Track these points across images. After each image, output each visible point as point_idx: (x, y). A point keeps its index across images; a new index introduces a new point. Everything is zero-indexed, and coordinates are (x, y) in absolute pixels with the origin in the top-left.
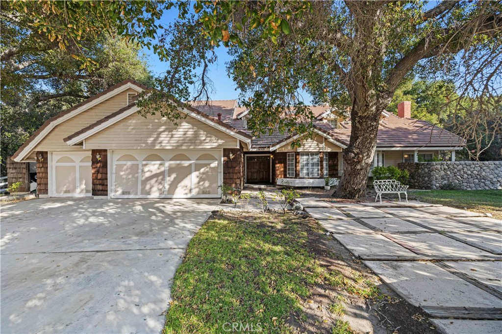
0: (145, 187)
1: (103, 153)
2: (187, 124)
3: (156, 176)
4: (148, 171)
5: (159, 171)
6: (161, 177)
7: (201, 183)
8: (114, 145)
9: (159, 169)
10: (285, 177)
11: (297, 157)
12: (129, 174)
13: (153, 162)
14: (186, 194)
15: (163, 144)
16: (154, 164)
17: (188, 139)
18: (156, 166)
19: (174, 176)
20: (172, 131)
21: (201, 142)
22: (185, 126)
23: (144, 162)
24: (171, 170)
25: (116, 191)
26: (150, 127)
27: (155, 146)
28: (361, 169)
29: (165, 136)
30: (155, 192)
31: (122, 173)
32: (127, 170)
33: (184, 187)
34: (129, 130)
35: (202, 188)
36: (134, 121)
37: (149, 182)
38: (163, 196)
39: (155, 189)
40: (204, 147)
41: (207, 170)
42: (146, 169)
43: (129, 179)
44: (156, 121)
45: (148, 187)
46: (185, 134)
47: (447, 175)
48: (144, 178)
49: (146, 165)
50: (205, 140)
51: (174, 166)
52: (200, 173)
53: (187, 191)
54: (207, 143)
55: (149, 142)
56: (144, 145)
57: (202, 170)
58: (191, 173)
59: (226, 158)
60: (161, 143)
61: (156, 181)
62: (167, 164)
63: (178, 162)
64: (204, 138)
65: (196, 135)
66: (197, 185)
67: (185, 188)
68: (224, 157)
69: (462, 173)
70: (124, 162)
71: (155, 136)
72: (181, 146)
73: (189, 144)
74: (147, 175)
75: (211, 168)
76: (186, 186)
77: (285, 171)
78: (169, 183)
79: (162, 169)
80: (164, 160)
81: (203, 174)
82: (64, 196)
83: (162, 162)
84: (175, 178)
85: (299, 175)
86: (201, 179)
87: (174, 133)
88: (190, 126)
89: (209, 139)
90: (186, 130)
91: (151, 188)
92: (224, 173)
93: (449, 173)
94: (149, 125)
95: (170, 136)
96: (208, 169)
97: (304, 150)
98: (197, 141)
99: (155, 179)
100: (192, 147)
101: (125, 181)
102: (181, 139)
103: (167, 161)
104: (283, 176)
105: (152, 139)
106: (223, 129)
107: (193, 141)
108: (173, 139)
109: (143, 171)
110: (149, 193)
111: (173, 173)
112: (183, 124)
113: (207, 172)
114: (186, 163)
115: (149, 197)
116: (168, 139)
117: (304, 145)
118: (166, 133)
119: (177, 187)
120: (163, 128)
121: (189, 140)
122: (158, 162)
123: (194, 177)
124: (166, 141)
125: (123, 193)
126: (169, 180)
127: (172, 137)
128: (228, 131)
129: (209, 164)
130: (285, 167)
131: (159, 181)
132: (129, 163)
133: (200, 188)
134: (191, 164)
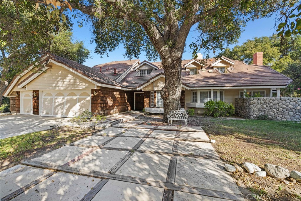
0: (55, 111)
1: (37, 92)
2: (70, 75)
3: (60, 104)
4: (57, 102)
5: (62, 102)
6: (62, 105)
7: (81, 109)
8: (39, 88)
9: (62, 101)
12: (48, 104)
13: (60, 97)
14: (74, 115)
15: (60, 87)
16: (60, 98)
17: (71, 84)
18: (61, 99)
19: (68, 105)
20: (63, 80)
21: (78, 86)
22: (70, 76)
23: (56, 97)
24: (67, 102)
25: (43, 113)
26: (54, 78)
27: (56, 88)
29: (60, 82)
30: (60, 113)
31: (46, 103)
32: (48, 101)
33: (73, 111)
34: (45, 80)
35: (81, 112)
36: (47, 75)
37: (57, 108)
38: (63, 116)
39: (60, 112)
40: (78, 88)
41: (84, 102)
42: (56, 101)
43: (49, 106)
44: (57, 74)
45: (57, 111)
46: (70, 81)
47: (263, 108)
48: (55, 106)
49: (56, 98)
50: (79, 84)
51: (69, 99)
52: (81, 104)
53: (74, 114)
54: (80, 86)
55: (53, 86)
56: (51, 88)
57: (82, 102)
58: (76, 104)
59: (93, 95)
60: (58, 86)
61: (61, 108)
62: (66, 98)
63: (71, 97)
64: (78, 83)
65: (75, 81)
66: (79, 111)
67: (73, 112)
68: (92, 94)
69: (277, 106)
70: (47, 97)
71: (56, 83)
72: (68, 88)
73: (71, 87)
74: (57, 104)
75: (87, 101)
76: (74, 111)
77: (149, 103)
78: (66, 109)
79: (64, 101)
80: (64, 96)
81: (82, 104)
82: (27, 114)
83: (64, 97)
84: (69, 106)
85: (156, 105)
86: (81, 107)
87: (64, 81)
88: (72, 77)
89: (81, 83)
90: (70, 79)
91: (58, 111)
92: (92, 104)
93: (265, 106)
94: (53, 77)
95: (63, 82)
96: (85, 101)
97: (158, 89)
98: (75, 85)
99: (60, 106)
100: (73, 89)
101: (47, 107)
102: (68, 84)
103: (66, 96)
104: (148, 106)
105: (54, 84)
106: (86, 78)
107: (73, 85)
108: (64, 84)
109: (55, 102)
110: (57, 114)
111: (68, 103)
112: (69, 76)
113: (85, 103)
114: (75, 98)
115: (57, 116)
116: (62, 84)
117: (158, 86)
118: (61, 81)
119: (69, 111)
120: (59, 78)
121: (72, 84)
122: (62, 97)
123: (77, 107)
124: (62, 86)
125: (46, 114)
126: (66, 107)
127: (63, 83)
128: (88, 79)
129: (86, 98)
130: (150, 100)
131: (62, 107)
132: (49, 98)
133: (80, 112)
134: (77, 98)
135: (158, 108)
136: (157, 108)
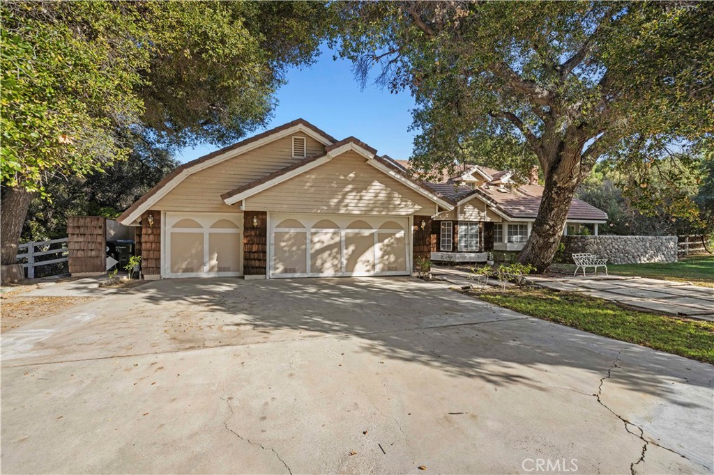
0: (315, 264)
1: (261, 217)
2: (379, 184)
3: (329, 247)
4: (319, 242)
5: (332, 242)
6: (335, 250)
7: (386, 257)
8: (285, 206)
9: (332, 239)
10: (438, 250)
11: (456, 227)
12: (292, 245)
13: (325, 231)
14: (368, 271)
15: (349, 208)
16: (326, 233)
17: (380, 202)
18: (329, 236)
19: (351, 248)
20: (361, 192)
21: (396, 207)
22: (377, 186)
23: (313, 230)
24: (349, 241)
25: (276, 269)
26: (334, 185)
27: (339, 210)
28: (554, 243)
29: (352, 197)
30: (328, 269)
31: (283, 244)
32: (289, 239)
33: (365, 262)
34: (306, 187)
35: (387, 263)
36: (313, 177)
37: (320, 256)
38: (340, 274)
39: (328, 265)
40: (398, 213)
41: (391, 241)
42: (316, 239)
43: (293, 251)
44: (342, 177)
45: (319, 262)
46: (376, 196)
47: (599, 249)
48: (313, 251)
49: (315, 233)
50: (399, 205)
51: (351, 235)
52: (384, 245)
53: (369, 268)
54: (402, 208)
55: (332, 204)
56: (326, 208)
57: (386, 241)
58: (373, 245)
59: (416, 227)
60: (347, 206)
61: (330, 255)
62: (343, 233)
63: (357, 231)
64: (398, 203)
65: (390, 198)
66: (381, 260)
67: (366, 264)
68: (414, 225)
69: (611, 247)
70: (286, 230)
71: (340, 197)
72: (372, 210)
73: (381, 209)
74: (318, 246)
75: (397, 239)
76: (368, 261)
77: (438, 244)
78: (346, 257)
79: (337, 239)
80: (339, 228)
81: (388, 246)
83: (337, 230)
84: (353, 251)
85: (457, 248)
86: (386, 253)
87: (362, 194)
88: (382, 186)
89: (404, 203)
90: (378, 191)
91: (323, 264)
92: (414, 245)
93: (601, 247)
94: (332, 183)
95: (358, 198)
96: (393, 240)
97: (465, 218)
98: (391, 206)
99: (328, 253)
100: (384, 213)
101: (287, 254)
102: (372, 202)
103: (344, 229)
104: (435, 250)
105: (336, 200)
106: (425, 193)
107: (386, 206)
108: (362, 201)
109: (312, 241)
110: (320, 271)
111: (351, 244)
112: (374, 184)
113: (392, 243)
114: (366, 233)
115: (321, 275)
116: (356, 201)
117: (465, 214)
118: (354, 194)
119: (356, 263)
120: (350, 187)
121: (382, 204)
122: (332, 230)
123: (377, 250)
124: (354, 204)
125: (286, 271)
126: (346, 254)
127: (360, 199)
128: (430, 195)
129: (394, 234)
130: (438, 239)
131: (334, 254)
132: (293, 231)
133: (384, 264)
134: (372, 234)
135: (462, 252)
136: (459, 252)
